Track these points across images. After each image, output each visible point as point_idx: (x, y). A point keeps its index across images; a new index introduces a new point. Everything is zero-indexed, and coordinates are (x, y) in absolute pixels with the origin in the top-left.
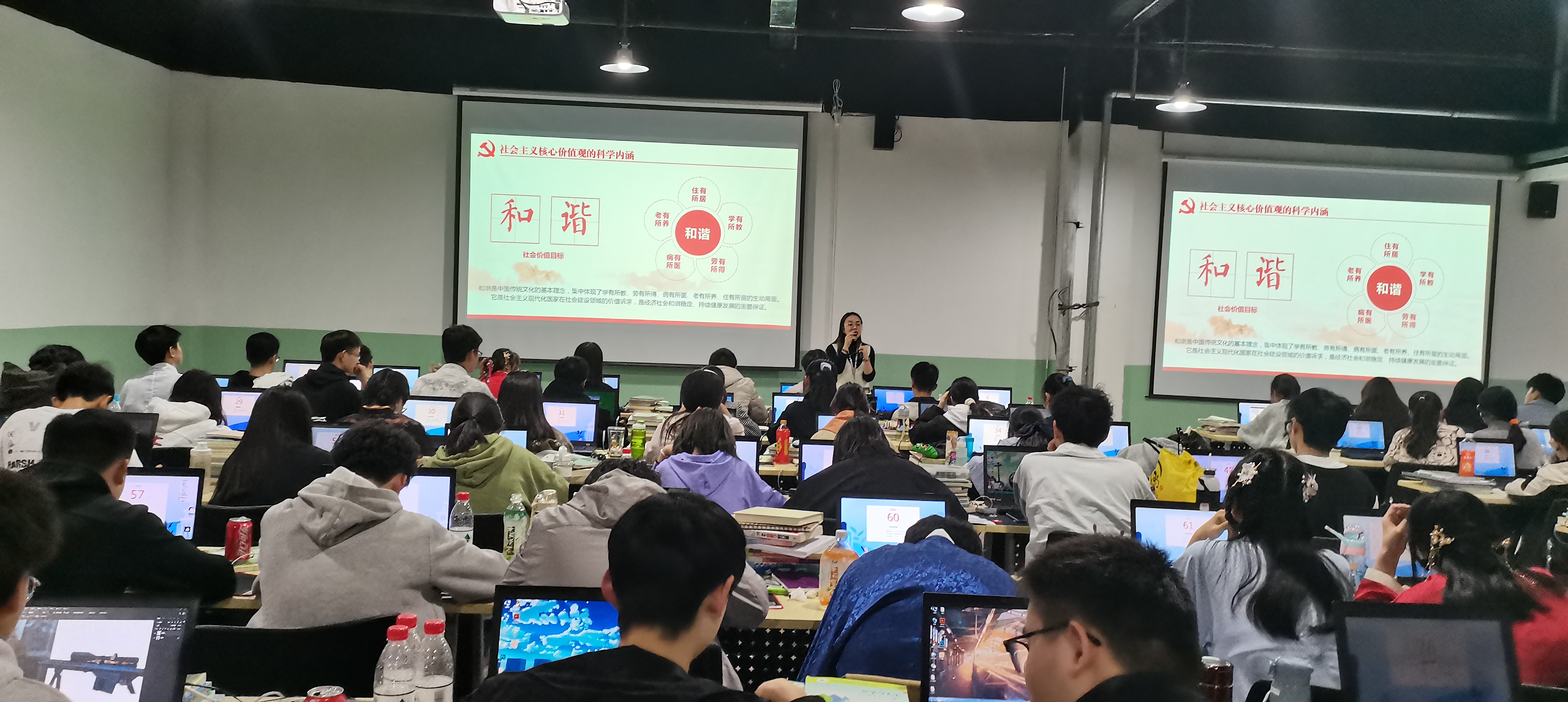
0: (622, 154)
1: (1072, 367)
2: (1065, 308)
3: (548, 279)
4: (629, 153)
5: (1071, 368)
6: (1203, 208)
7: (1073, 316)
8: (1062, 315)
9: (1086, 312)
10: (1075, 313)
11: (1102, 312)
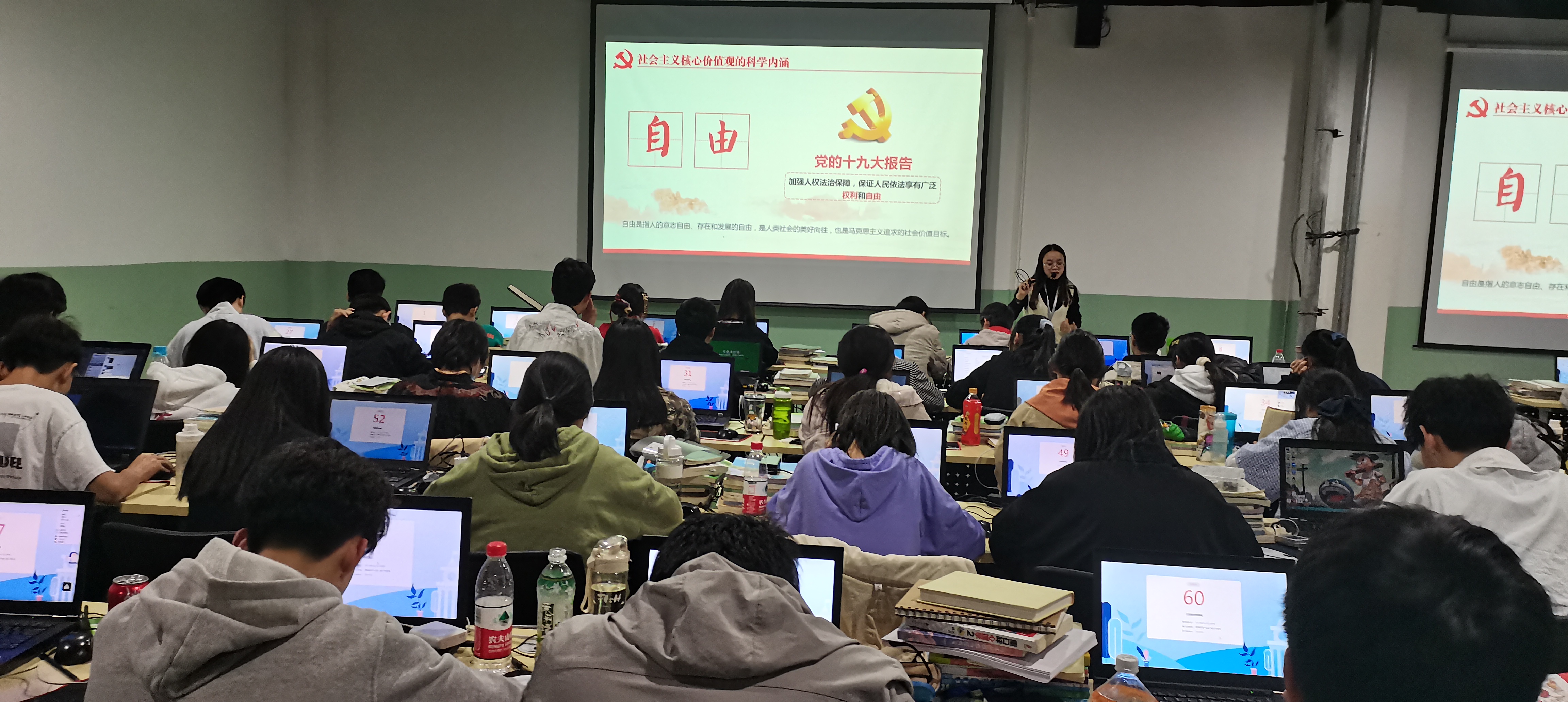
0: (775, 61)
1: (1322, 310)
2: (1314, 237)
3: (692, 208)
4: (784, 60)
5: (1320, 310)
6: (1499, 110)
7: (1324, 247)
8: (1310, 246)
9: (1341, 242)
10: (1328, 243)
11: (1363, 243)
